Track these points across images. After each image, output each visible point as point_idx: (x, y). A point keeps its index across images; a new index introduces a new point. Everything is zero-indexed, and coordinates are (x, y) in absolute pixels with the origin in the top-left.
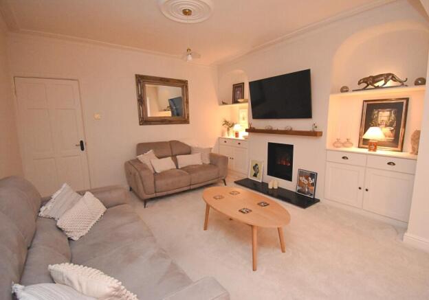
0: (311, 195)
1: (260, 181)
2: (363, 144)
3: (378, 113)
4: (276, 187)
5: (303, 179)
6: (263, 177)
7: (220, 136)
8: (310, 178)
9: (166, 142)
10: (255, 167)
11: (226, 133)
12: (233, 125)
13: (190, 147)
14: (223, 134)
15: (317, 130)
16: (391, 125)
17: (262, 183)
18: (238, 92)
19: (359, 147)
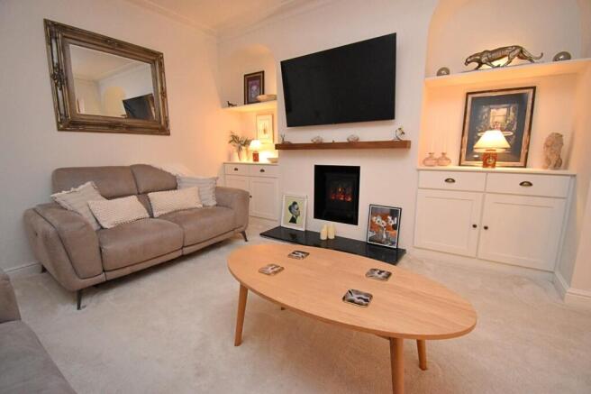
0: (393, 243)
1: (303, 229)
2: (467, 160)
3: (489, 112)
4: (332, 237)
5: (378, 220)
6: (308, 221)
7: (226, 161)
8: (390, 218)
9: (123, 168)
10: (293, 207)
11: (236, 154)
12: (247, 143)
13: (174, 178)
14: (230, 156)
15: (404, 138)
16: (508, 129)
17: (306, 231)
18: (254, 88)
19: (460, 165)
